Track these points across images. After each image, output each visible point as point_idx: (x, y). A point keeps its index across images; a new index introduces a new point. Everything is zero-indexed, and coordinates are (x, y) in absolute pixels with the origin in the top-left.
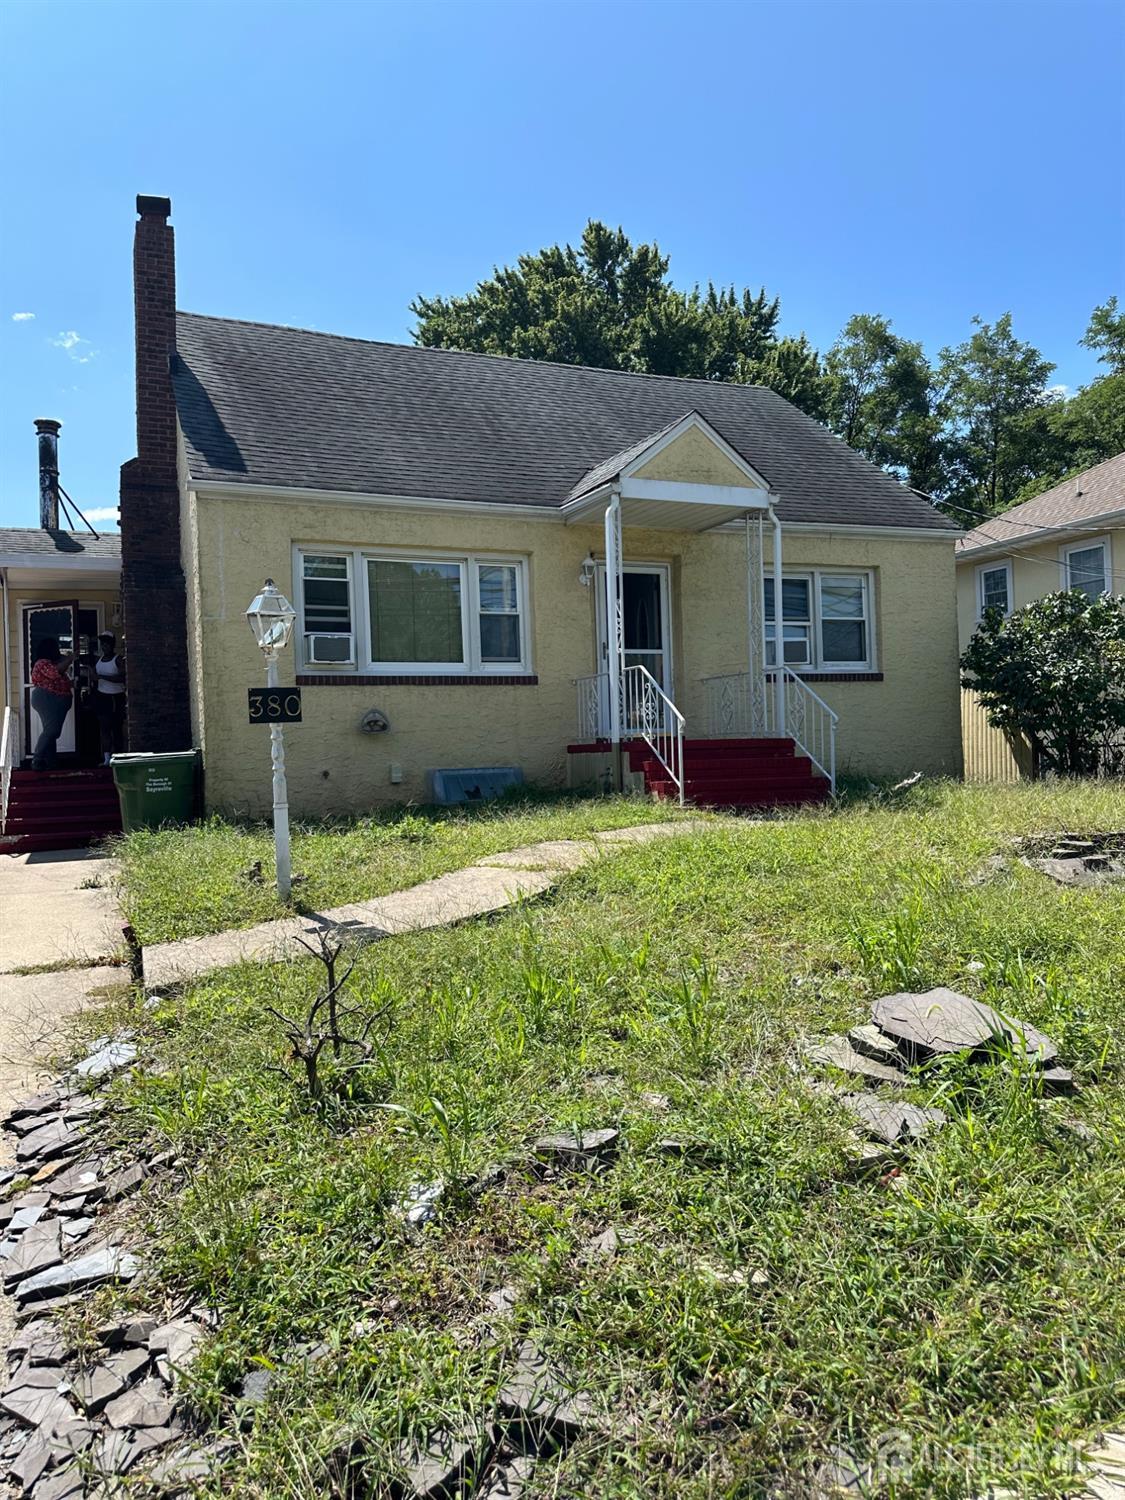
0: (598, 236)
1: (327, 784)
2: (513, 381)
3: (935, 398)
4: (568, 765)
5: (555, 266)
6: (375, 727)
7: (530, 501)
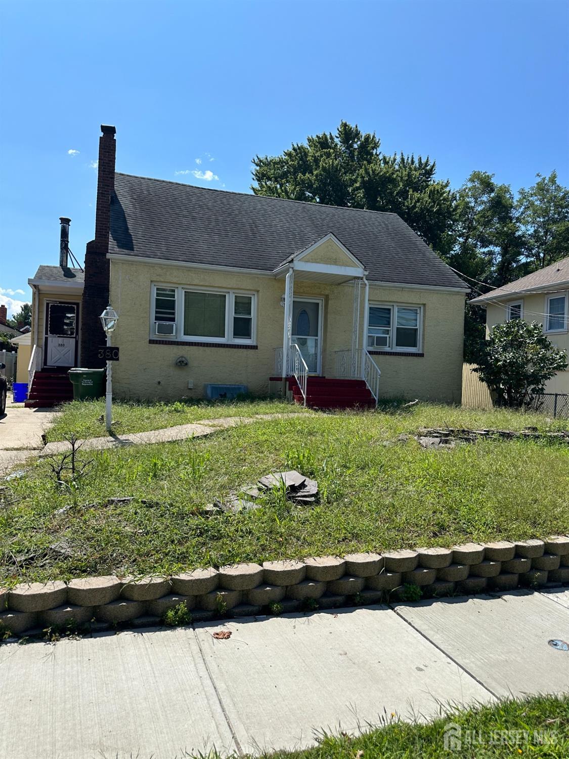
0: (345, 129)
1: (160, 387)
2: (270, 209)
3: (515, 214)
4: (269, 385)
5: (323, 143)
6: (182, 364)
7: (260, 267)
